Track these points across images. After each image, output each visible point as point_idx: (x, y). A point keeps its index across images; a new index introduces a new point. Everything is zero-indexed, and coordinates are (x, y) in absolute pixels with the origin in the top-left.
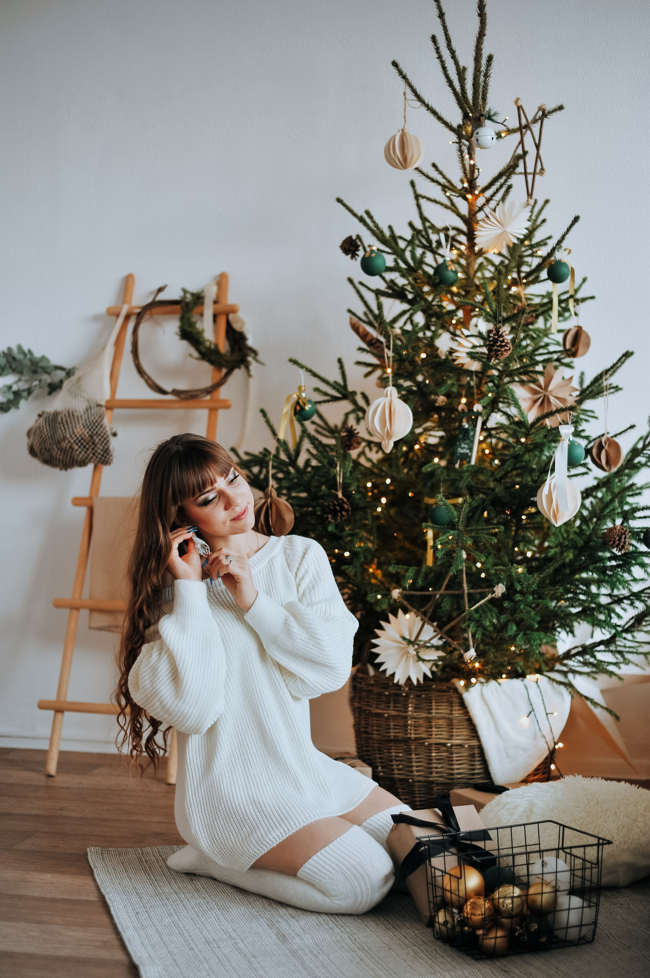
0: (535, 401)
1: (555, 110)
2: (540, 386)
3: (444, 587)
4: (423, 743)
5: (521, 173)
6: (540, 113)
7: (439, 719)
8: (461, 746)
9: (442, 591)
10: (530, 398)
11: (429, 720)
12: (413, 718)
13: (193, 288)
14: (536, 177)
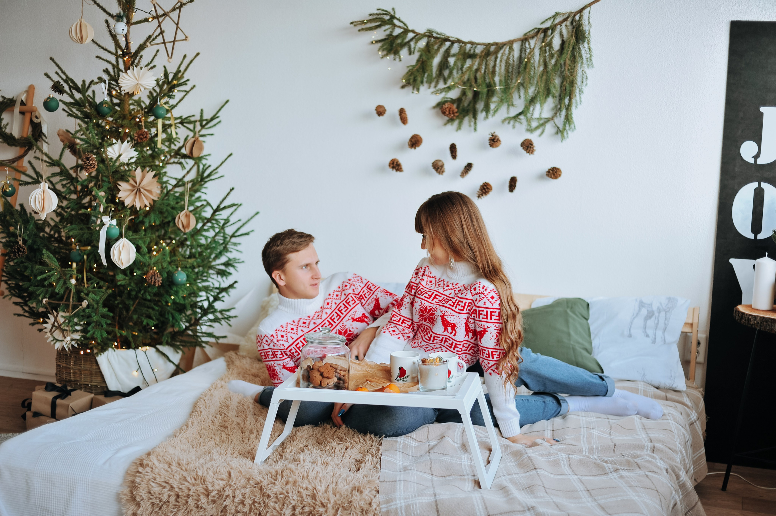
0: (133, 191)
1: (188, 2)
2: (136, 183)
3: (64, 300)
4: (77, 384)
5: (162, 43)
6: (179, 4)
7: (85, 370)
8: (96, 386)
9: (63, 302)
10: (129, 190)
11: (80, 370)
12: (73, 369)
13: (9, 96)
14: (176, 43)
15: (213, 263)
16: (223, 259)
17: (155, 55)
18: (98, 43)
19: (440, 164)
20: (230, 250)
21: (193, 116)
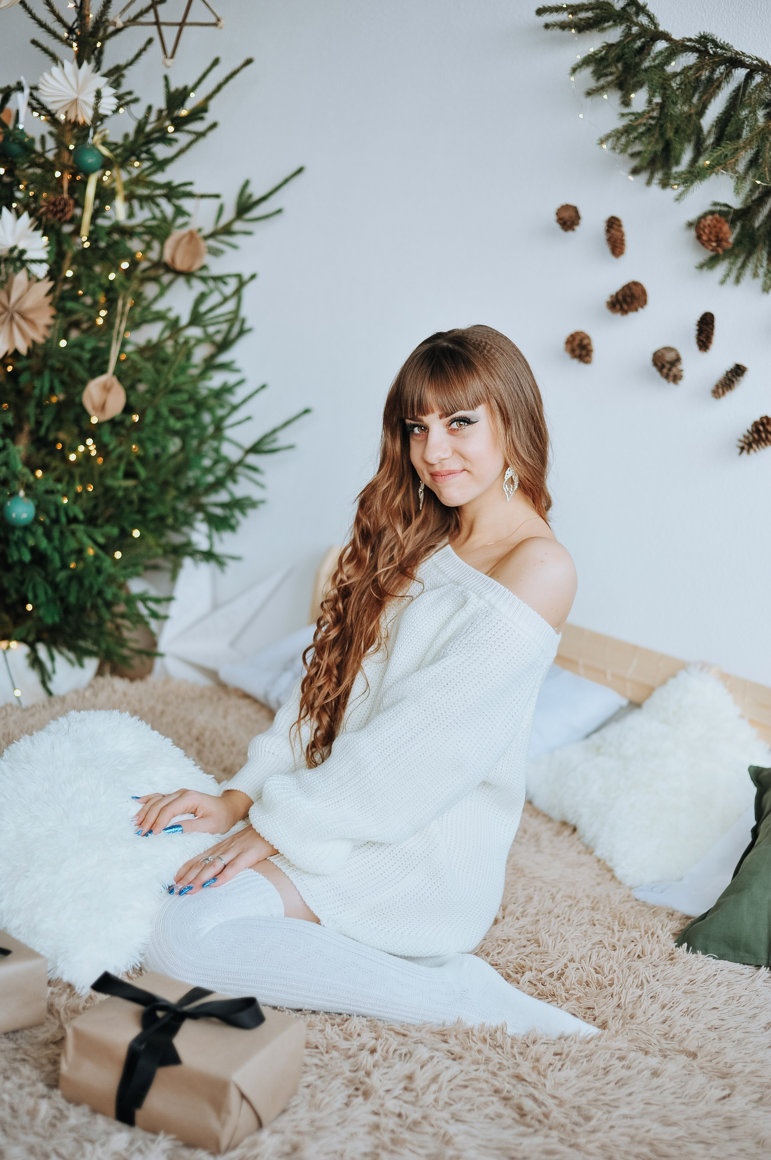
5: (154, 24)
14: (186, 29)
15: (205, 500)
16: (223, 497)
17: (144, 49)
18: (34, 11)
19: (670, 356)
20: (241, 479)
21: (190, 184)
